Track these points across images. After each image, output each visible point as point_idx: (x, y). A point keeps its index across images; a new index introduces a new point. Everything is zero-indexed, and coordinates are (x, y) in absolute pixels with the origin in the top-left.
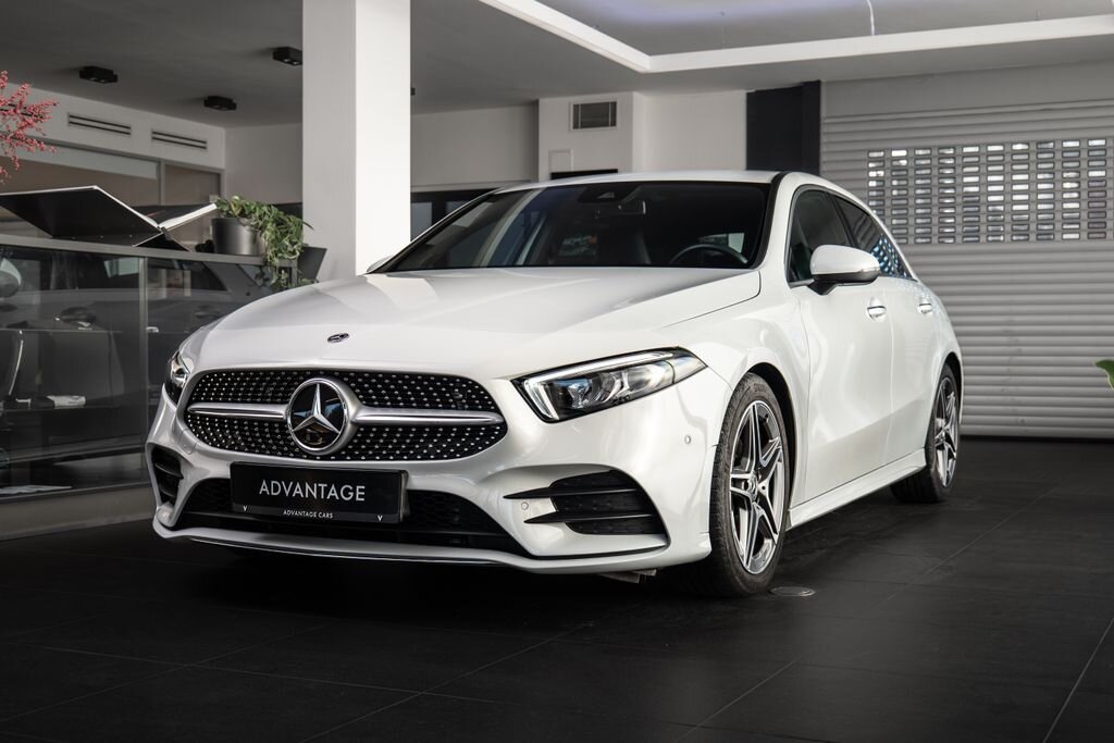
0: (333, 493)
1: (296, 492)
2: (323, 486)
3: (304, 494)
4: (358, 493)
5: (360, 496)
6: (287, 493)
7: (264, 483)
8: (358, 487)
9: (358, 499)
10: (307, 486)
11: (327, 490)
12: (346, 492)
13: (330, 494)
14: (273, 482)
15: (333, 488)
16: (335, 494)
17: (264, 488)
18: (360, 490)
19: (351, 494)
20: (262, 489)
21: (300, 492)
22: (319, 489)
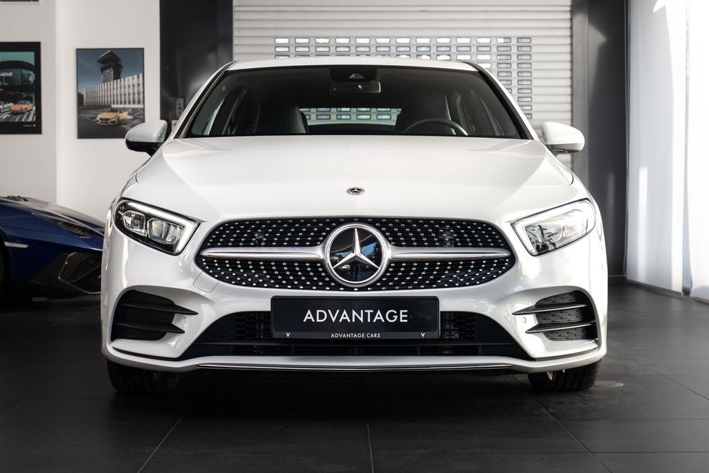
0: (379, 316)
1: (342, 318)
2: (369, 312)
3: (351, 318)
4: (401, 316)
5: (404, 318)
6: (334, 319)
7: (309, 312)
8: (401, 311)
9: (401, 321)
10: (354, 313)
11: (373, 315)
12: (391, 316)
13: (376, 318)
14: (318, 311)
15: (379, 313)
16: (381, 318)
17: (309, 316)
18: (403, 314)
19: (396, 317)
20: (306, 318)
21: (347, 318)
22: (366, 315)
